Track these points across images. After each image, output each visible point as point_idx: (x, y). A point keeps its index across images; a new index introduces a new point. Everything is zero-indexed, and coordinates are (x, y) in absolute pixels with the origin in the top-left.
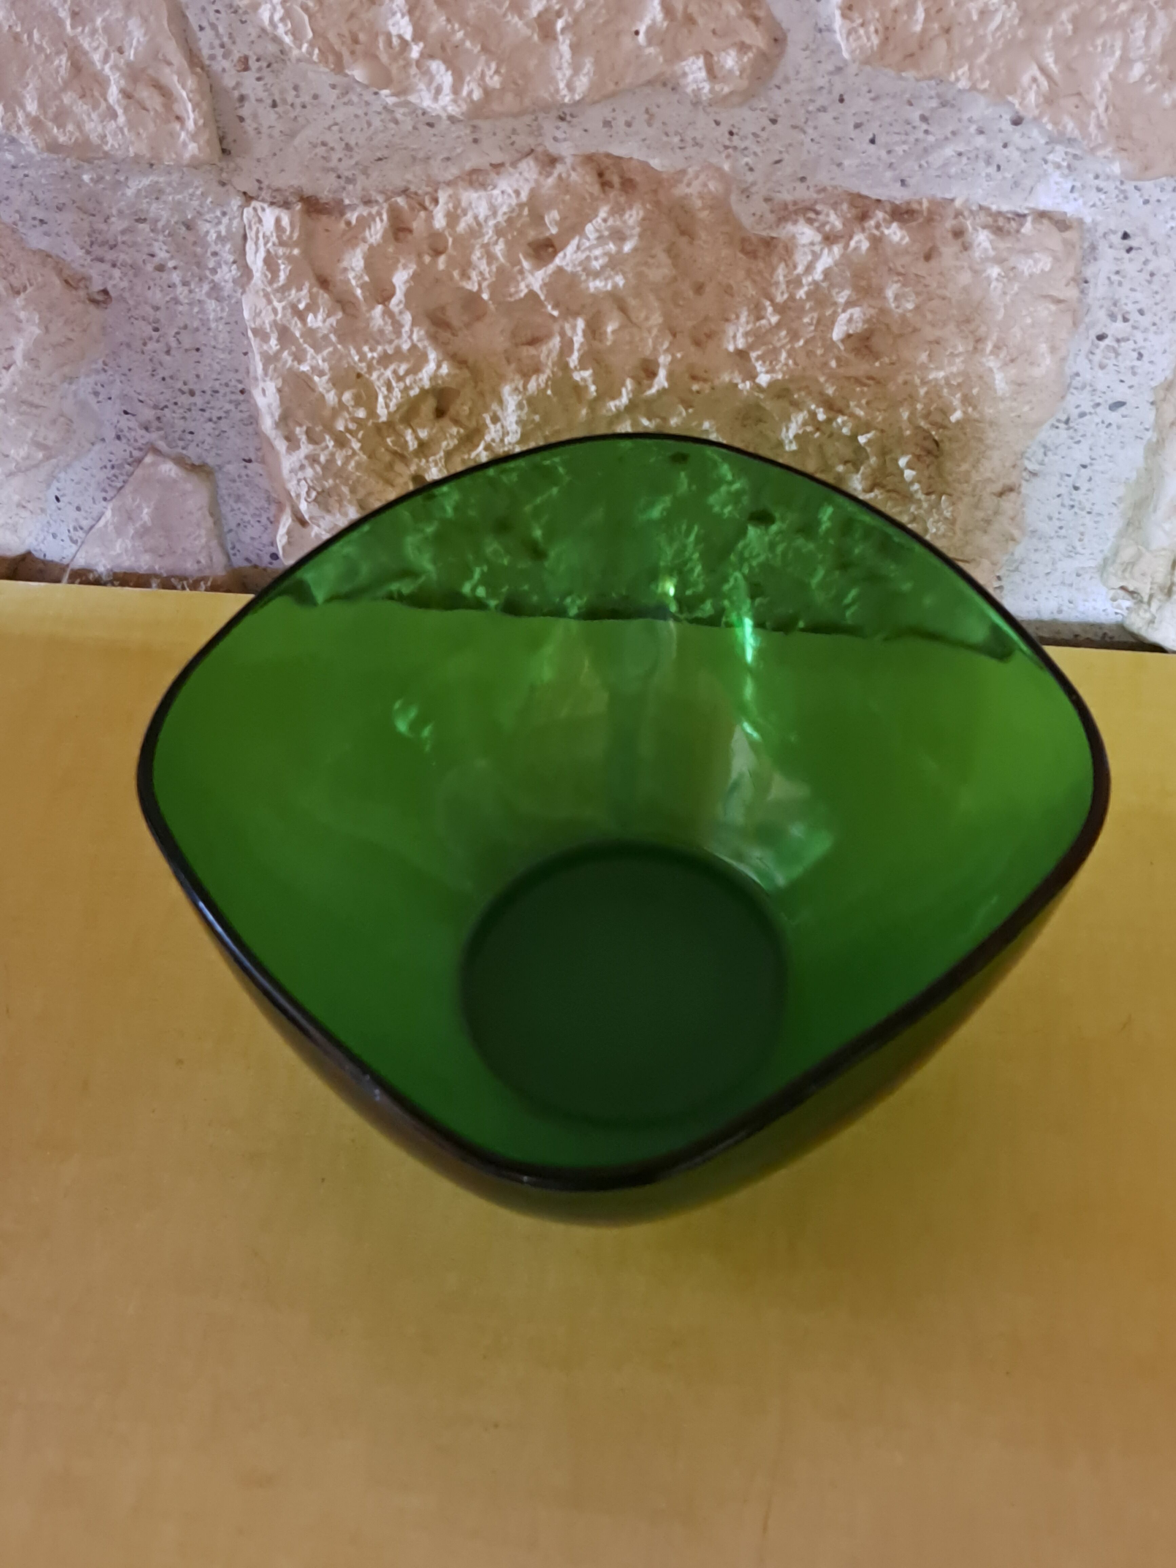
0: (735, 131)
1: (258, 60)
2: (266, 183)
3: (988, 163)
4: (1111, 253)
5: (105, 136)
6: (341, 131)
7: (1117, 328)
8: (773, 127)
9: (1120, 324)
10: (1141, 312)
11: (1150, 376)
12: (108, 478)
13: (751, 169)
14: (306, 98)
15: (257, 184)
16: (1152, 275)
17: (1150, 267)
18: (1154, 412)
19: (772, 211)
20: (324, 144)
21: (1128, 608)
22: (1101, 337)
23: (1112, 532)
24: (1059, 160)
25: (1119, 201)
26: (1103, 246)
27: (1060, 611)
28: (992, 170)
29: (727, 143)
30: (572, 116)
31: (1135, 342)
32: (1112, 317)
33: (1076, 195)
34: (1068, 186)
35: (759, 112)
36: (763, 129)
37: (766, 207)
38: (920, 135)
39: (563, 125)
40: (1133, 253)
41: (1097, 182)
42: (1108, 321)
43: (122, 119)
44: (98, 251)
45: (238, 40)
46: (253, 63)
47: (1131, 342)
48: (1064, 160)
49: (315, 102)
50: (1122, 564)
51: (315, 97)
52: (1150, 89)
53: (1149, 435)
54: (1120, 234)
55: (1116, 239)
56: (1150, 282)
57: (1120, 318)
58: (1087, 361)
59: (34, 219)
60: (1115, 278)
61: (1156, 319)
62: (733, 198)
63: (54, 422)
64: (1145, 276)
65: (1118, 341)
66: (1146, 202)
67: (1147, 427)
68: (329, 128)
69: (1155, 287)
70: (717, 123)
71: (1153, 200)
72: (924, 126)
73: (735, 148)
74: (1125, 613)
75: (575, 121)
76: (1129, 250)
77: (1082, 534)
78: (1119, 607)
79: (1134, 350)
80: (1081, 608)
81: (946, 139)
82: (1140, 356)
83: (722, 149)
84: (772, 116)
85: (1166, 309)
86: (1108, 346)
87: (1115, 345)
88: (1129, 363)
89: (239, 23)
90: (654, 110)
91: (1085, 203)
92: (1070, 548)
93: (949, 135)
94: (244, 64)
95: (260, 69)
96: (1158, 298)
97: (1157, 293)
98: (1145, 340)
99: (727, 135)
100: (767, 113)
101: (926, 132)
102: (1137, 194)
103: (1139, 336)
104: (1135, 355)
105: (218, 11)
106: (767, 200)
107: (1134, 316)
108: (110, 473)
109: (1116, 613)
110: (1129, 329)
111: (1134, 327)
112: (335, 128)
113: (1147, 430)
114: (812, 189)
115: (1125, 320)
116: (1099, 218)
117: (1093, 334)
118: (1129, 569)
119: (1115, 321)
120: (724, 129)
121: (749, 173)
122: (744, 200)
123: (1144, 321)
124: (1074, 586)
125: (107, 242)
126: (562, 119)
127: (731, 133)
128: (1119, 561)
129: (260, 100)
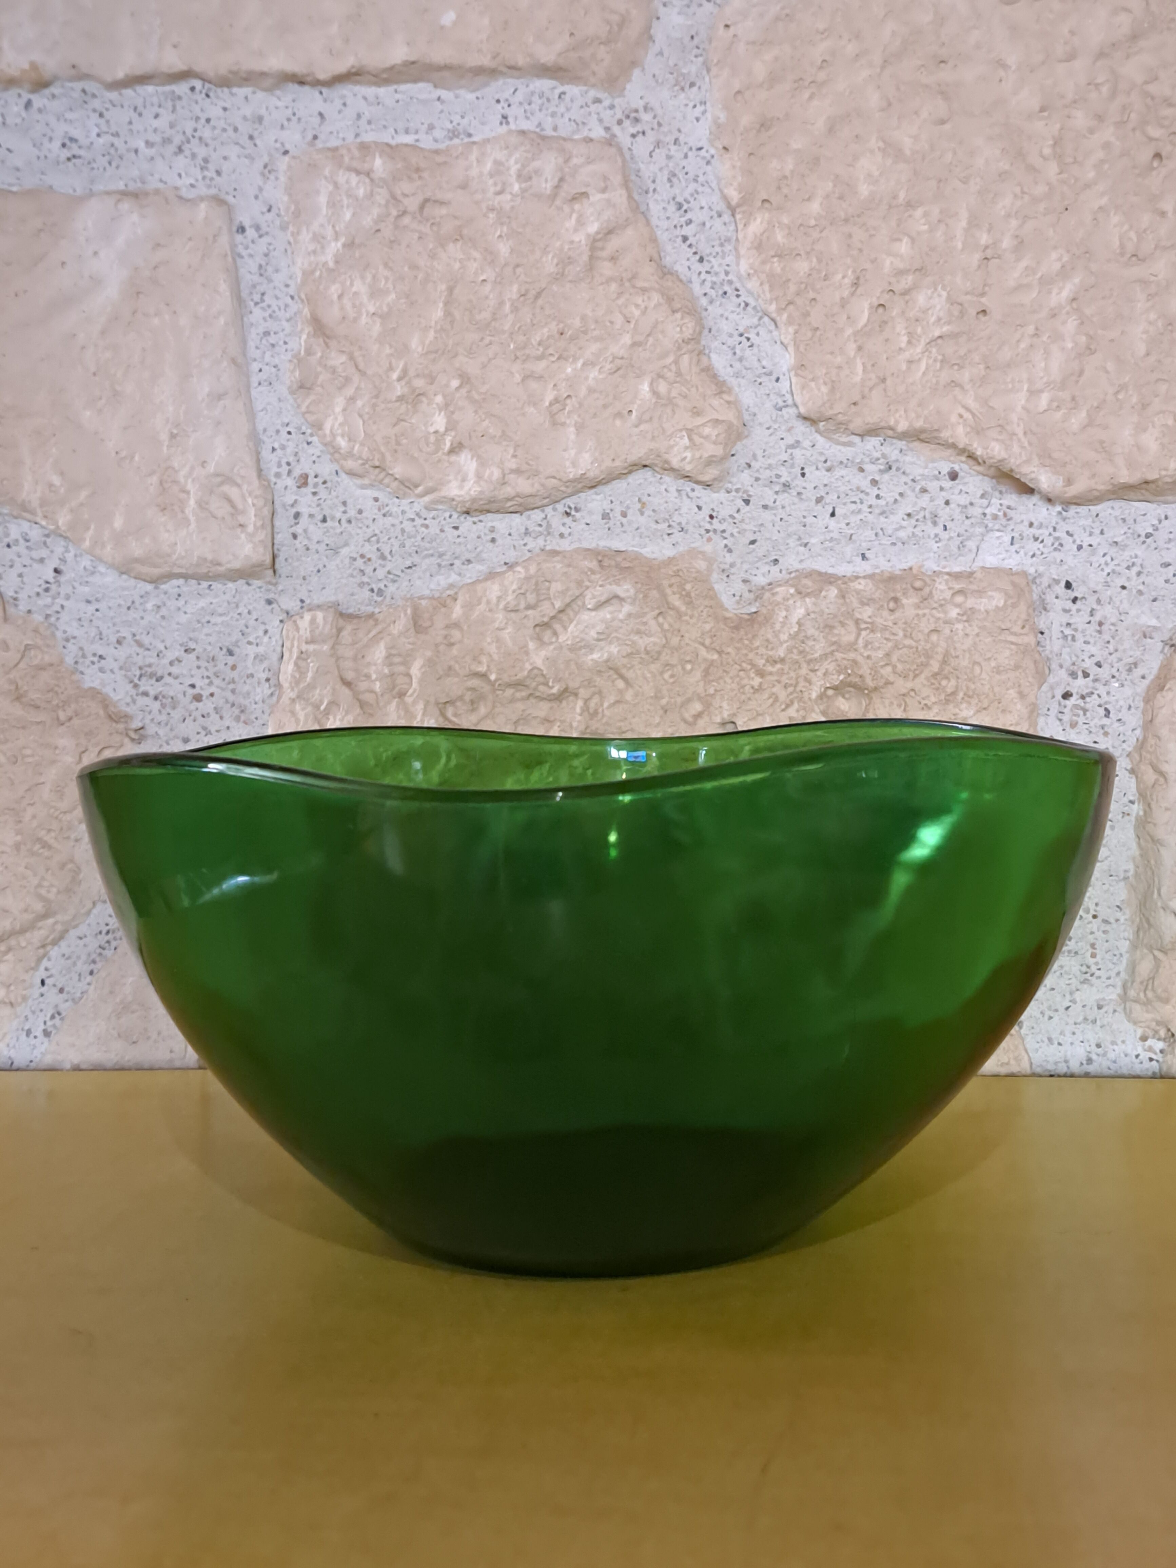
0: (714, 514)
1: (316, 476)
2: (308, 601)
3: (935, 523)
4: (1059, 604)
5: (176, 544)
6: (378, 542)
7: (1079, 685)
8: (747, 508)
9: (1081, 681)
10: (1099, 665)
11: (1122, 738)
12: (100, 947)
13: (730, 551)
14: (352, 513)
15: (299, 603)
16: (1100, 624)
17: (1098, 617)
18: (1134, 780)
19: (750, 591)
20: (362, 556)
21: (1162, 1051)
22: (1067, 696)
23: (1125, 946)
24: (995, 512)
25: (1055, 549)
26: (1050, 598)
27: (1090, 1061)
28: (939, 529)
29: (708, 527)
30: (577, 510)
31: (1099, 696)
32: (1073, 675)
33: (1016, 547)
34: (1007, 539)
35: (734, 493)
36: (738, 511)
37: (745, 588)
38: (873, 501)
39: (568, 520)
40: (1078, 602)
41: (1032, 531)
42: (1070, 679)
43: (193, 526)
44: (146, 685)
45: (302, 460)
46: (311, 480)
47: (1095, 696)
48: (999, 510)
49: (359, 516)
50: (1142, 983)
51: (360, 512)
52: (1059, 415)
53: (1135, 807)
54: (1063, 584)
55: (1060, 589)
56: (1100, 632)
57: (1080, 674)
58: (1058, 723)
59: (94, 655)
60: (1068, 631)
61: (1114, 671)
62: (715, 576)
63: (62, 866)
64: (1094, 626)
65: (1083, 697)
66: (1080, 548)
67: (1132, 798)
68: (368, 540)
69: (1106, 637)
70: (699, 508)
71: (1085, 545)
72: (875, 491)
73: (715, 531)
74: (1159, 1057)
75: (578, 515)
76: (1075, 600)
77: (1093, 946)
78: (1150, 1049)
79: (1100, 706)
80: (1112, 1055)
81: (896, 501)
82: (1107, 713)
83: (703, 532)
84: (746, 497)
85: (1120, 660)
86: (1076, 706)
87: (1080, 702)
88: (1097, 722)
89: (305, 445)
90: (645, 499)
91: (1026, 554)
92: (1084, 969)
93: (898, 498)
94: (303, 481)
95: (316, 485)
96: (1111, 648)
97: (1108, 642)
98: (1108, 693)
99: (708, 519)
100: (740, 494)
101: (878, 497)
102: (1071, 539)
103: (1102, 690)
104: (1102, 712)
105: (289, 433)
106: (745, 581)
107: (1093, 671)
108: (103, 938)
109: (1151, 1060)
110: (1091, 684)
111: (1096, 680)
112: (374, 539)
113: (1132, 802)
114: (784, 572)
115: (1086, 675)
116: (1041, 569)
117: (1059, 693)
118: (1150, 987)
119: (1076, 678)
120: (706, 512)
121: (728, 555)
122: (725, 579)
123: (1104, 673)
124: (1098, 1022)
125: (155, 674)
126: (568, 514)
127: (711, 517)
128: (1138, 980)
129: (311, 516)
